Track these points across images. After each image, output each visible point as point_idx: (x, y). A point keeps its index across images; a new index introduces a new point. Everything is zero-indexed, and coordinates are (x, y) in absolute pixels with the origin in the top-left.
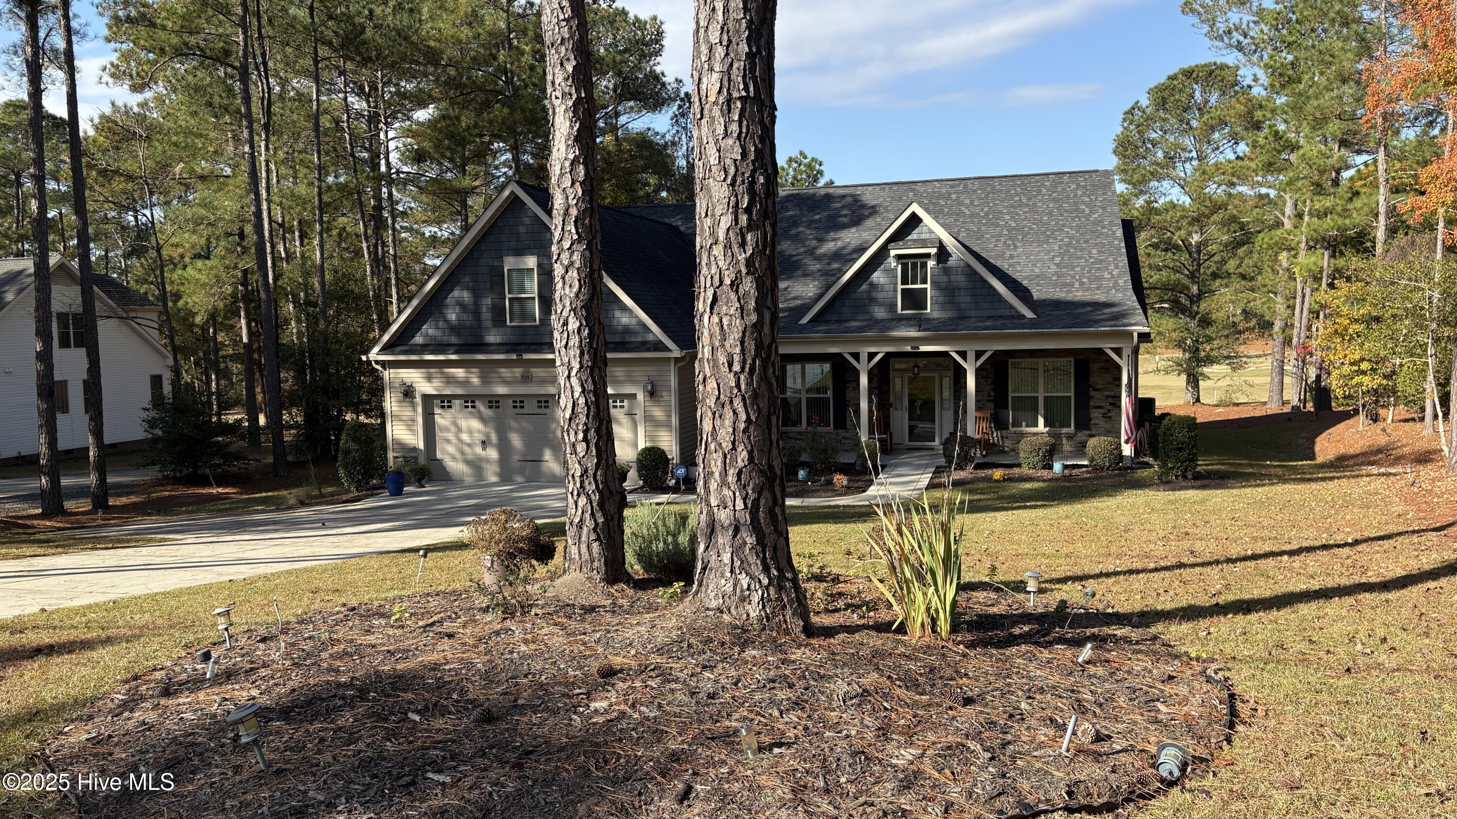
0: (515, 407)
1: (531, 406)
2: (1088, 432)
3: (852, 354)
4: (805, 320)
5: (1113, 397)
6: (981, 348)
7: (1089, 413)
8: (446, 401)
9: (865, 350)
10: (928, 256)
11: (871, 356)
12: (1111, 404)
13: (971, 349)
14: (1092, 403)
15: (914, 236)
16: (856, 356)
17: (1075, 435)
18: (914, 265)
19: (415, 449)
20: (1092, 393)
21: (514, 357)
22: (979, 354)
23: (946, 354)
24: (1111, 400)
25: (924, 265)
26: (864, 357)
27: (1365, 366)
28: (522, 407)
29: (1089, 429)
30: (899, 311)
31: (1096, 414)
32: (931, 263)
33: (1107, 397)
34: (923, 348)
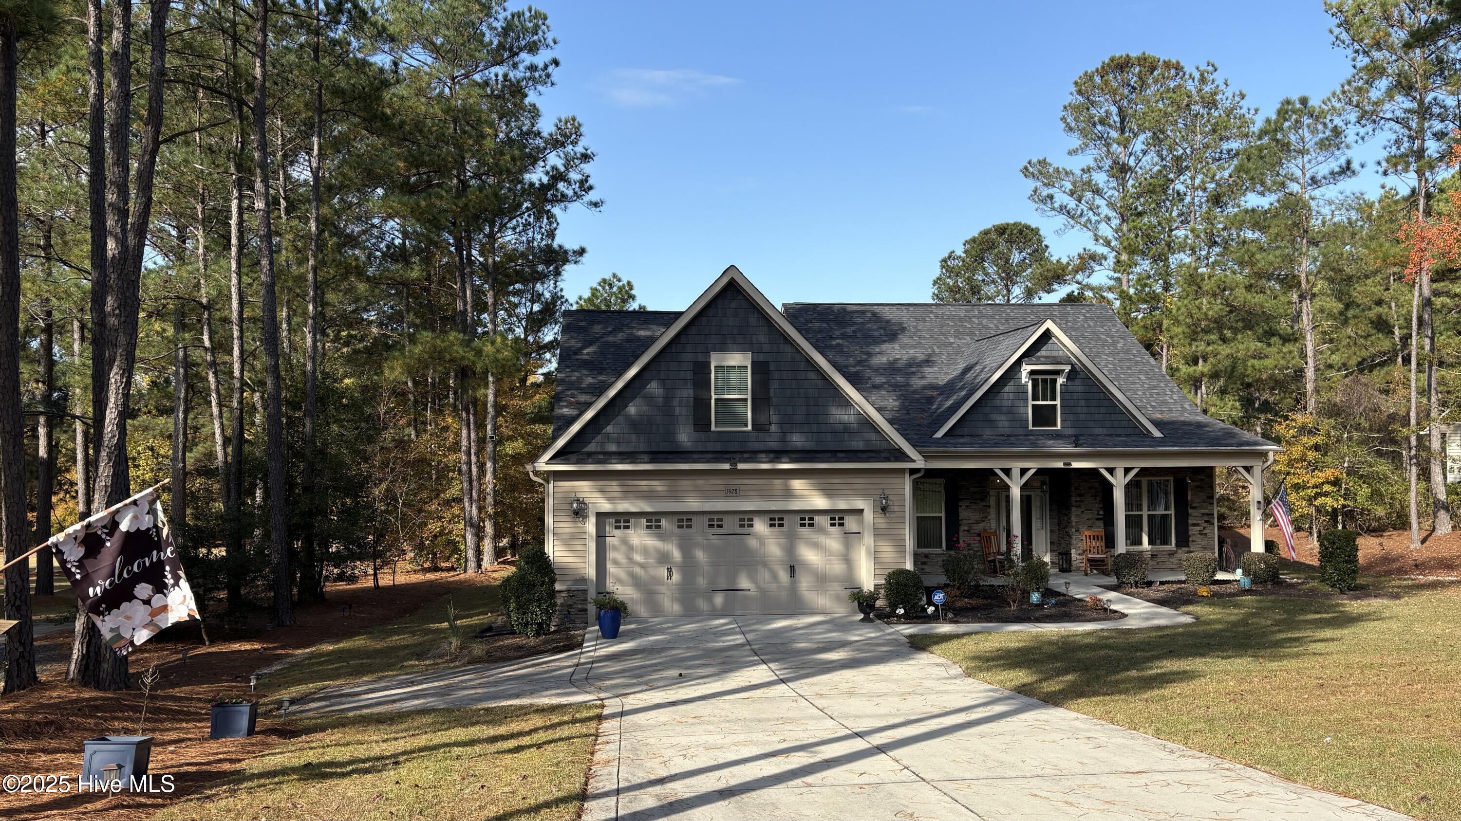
0: (711, 526)
1: (731, 525)
2: (1186, 549)
3: (1003, 470)
4: (939, 434)
5: (1208, 515)
6: (1129, 465)
7: (1188, 531)
8: (622, 520)
9: (1016, 466)
10: (1058, 373)
11: (1023, 471)
12: (1206, 521)
13: (1120, 465)
14: (1190, 522)
15: (1042, 353)
16: (1007, 472)
17: (1175, 553)
18: (1045, 381)
19: (583, 580)
20: (1190, 511)
21: (727, 466)
22: (1127, 471)
23: (1095, 471)
24: (1206, 518)
25: (1055, 381)
26: (1016, 473)
27: (1327, 488)
28: (720, 526)
29: (1188, 546)
30: (1030, 427)
31: (1193, 531)
32: (1061, 380)
33: (1203, 514)
34: (1076, 465)
